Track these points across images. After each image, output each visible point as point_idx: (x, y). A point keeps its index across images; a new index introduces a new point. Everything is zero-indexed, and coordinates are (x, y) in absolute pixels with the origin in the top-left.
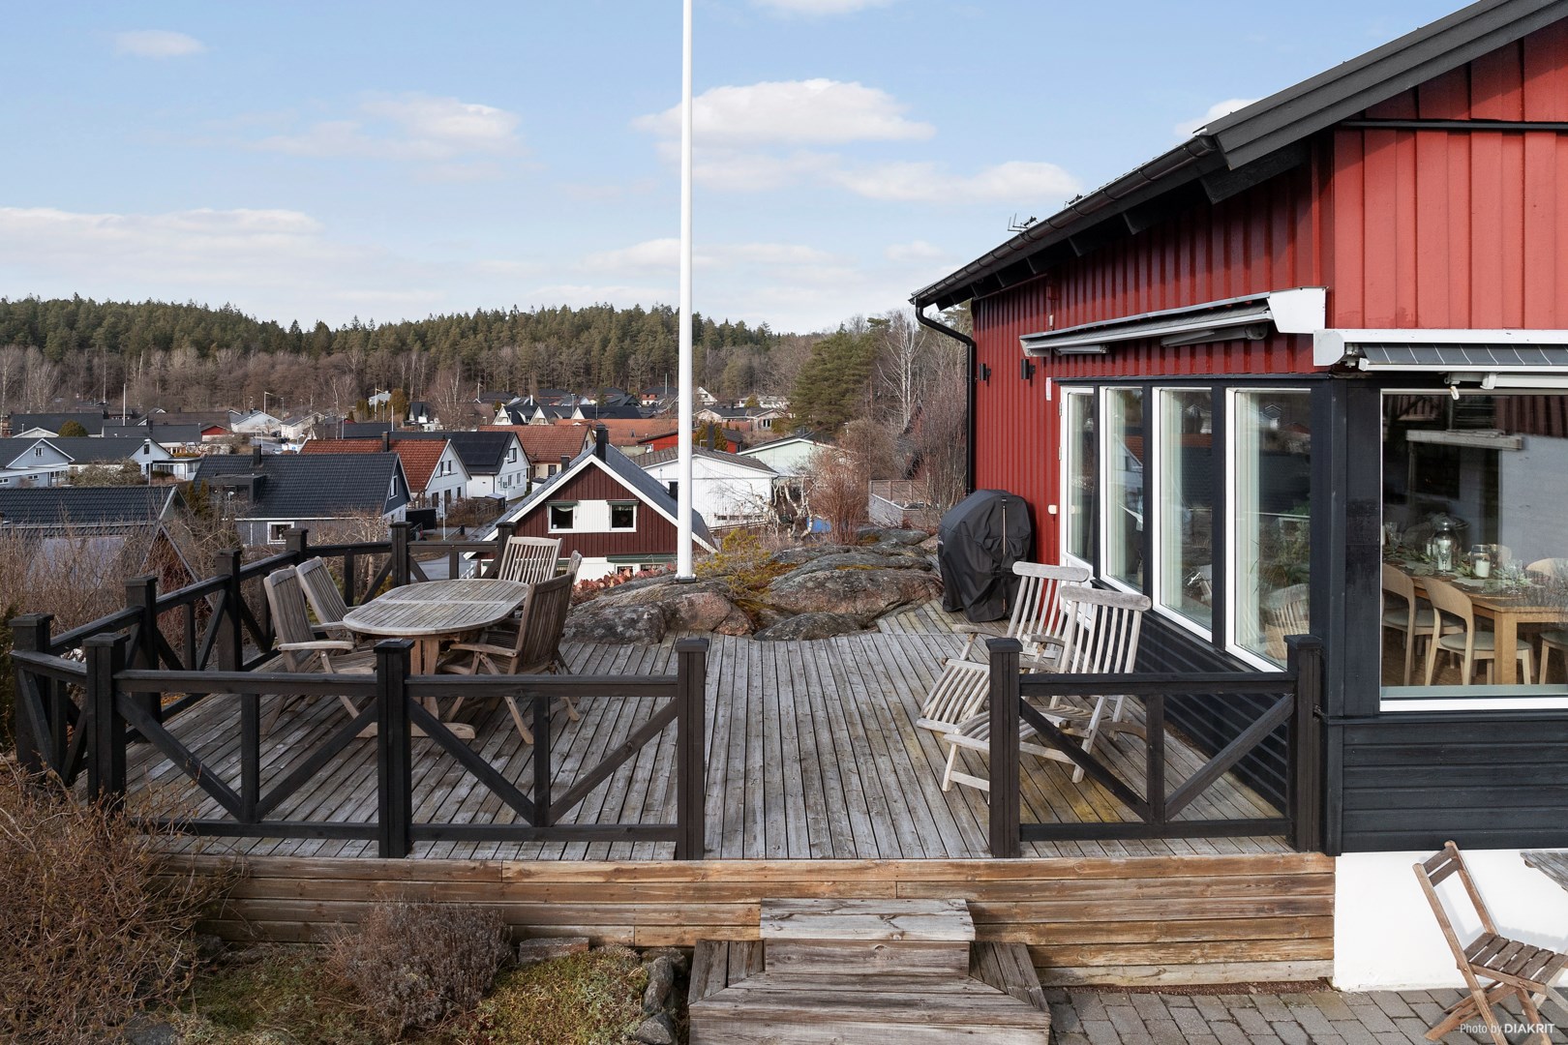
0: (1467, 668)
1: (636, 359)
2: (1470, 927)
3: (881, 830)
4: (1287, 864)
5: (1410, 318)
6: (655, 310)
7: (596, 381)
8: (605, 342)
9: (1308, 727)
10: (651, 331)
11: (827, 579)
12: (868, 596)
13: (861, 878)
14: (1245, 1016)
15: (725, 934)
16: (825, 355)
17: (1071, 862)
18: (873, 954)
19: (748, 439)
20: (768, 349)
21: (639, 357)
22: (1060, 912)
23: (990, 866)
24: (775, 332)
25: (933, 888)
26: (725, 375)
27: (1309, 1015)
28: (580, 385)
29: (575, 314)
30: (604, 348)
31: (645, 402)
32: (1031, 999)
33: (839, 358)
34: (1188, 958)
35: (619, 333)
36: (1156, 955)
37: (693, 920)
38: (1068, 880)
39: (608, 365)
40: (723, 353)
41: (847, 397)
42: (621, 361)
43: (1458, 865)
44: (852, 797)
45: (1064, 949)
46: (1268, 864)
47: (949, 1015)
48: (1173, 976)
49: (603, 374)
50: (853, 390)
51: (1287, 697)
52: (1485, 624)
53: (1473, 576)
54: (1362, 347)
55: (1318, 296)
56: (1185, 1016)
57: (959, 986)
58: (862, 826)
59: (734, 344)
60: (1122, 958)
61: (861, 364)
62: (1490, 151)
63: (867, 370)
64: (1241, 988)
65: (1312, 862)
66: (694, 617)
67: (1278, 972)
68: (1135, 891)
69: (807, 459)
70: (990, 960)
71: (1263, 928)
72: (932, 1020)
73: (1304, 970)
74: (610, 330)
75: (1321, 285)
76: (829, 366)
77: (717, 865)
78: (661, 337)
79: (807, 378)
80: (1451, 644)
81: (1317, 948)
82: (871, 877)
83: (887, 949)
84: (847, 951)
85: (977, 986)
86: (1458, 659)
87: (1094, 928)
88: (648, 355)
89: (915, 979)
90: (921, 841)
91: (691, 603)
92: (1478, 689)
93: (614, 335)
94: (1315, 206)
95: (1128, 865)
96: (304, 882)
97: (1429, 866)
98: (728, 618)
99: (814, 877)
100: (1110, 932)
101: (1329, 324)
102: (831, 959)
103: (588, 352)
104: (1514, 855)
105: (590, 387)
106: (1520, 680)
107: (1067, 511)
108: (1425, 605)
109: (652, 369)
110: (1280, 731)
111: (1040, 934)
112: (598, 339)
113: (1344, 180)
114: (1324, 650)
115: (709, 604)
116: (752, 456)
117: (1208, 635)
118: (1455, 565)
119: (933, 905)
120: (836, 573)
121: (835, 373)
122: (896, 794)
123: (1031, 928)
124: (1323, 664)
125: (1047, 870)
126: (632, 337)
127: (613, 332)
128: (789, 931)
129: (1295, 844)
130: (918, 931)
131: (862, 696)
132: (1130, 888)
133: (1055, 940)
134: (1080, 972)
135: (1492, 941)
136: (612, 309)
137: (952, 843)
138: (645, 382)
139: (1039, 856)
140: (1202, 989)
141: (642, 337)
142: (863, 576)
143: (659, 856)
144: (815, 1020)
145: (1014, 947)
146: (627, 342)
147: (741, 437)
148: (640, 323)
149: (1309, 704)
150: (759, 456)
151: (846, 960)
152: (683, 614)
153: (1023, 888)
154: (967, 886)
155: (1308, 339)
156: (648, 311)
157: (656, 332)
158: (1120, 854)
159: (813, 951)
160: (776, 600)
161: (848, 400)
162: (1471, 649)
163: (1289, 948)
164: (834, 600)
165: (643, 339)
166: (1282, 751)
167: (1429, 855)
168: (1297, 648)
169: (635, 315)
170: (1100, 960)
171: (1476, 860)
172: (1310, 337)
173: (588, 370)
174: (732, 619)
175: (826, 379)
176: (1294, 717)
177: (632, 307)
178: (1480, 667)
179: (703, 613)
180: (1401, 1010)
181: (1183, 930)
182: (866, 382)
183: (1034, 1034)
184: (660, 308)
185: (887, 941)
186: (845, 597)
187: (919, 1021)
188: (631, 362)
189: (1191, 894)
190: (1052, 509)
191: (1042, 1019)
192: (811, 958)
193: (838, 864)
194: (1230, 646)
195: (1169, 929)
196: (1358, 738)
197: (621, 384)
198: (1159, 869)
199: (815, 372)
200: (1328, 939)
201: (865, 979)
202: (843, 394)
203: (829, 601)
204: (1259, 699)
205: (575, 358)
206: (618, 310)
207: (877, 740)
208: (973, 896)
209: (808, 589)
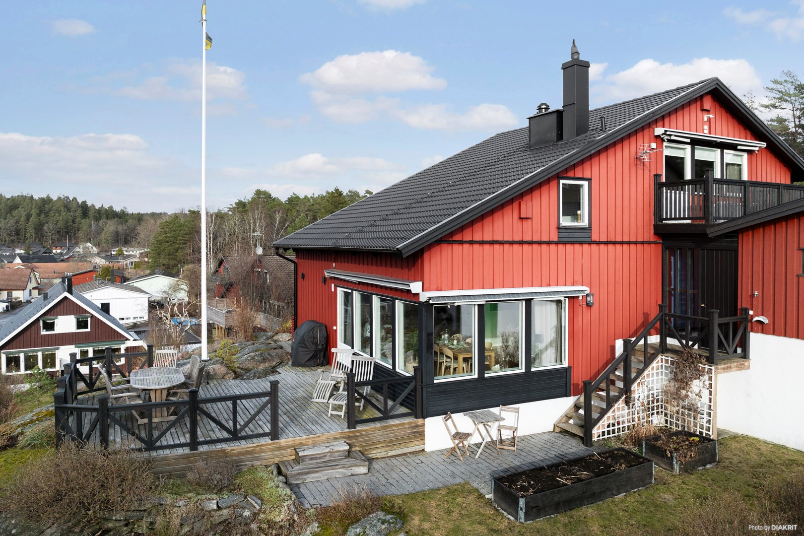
0: (452, 370)
1: (48, 226)
2: (453, 432)
3: (319, 428)
4: (415, 422)
5: (440, 288)
6: (59, 198)
7: (23, 238)
8: (28, 217)
9: (419, 388)
10: (57, 210)
11: (255, 356)
12: (269, 361)
13: (318, 439)
14: (408, 460)
15: (285, 459)
16: (167, 230)
17: (367, 428)
18: (326, 456)
19: (127, 275)
20: (127, 221)
21: (50, 225)
22: (365, 441)
23: (349, 432)
24: (130, 212)
25: (336, 439)
26: (103, 236)
27: (421, 457)
28: (13, 241)
29: (8, 199)
30: (28, 219)
31: (54, 251)
32: (363, 460)
33: (174, 231)
34: (394, 448)
35: (37, 211)
36: (387, 449)
37: (277, 456)
38: (367, 433)
39: (31, 230)
40: (101, 223)
41: (179, 251)
42: (39, 228)
43: (450, 417)
44: (306, 421)
45: (366, 450)
46: (410, 423)
47: (346, 466)
48: (391, 454)
49: (28, 235)
50: (182, 248)
51: (414, 381)
52: (456, 358)
53: (453, 345)
54: (430, 298)
55: (420, 283)
56: (395, 461)
57: (347, 460)
58: (314, 428)
59: (107, 218)
60: (379, 450)
61: (186, 234)
62: (457, 248)
63: (189, 238)
64: (406, 454)
65: (420, 421)
66: (215, 374)
67: (413, 449)
68: (382, 433)
69: (167, 287)
70: (351, 454)
71: (410, 439)
72: (343, 467)
73: (418, 448)
74: (31, 209)
75: (421, 281)
76: (169, 235)
77: (283, 440)
78: (63, 214)
79: (158, 241)
80: (448, 364)
81: (421, 442)
82: (321, 438)
83: (329, 454)
84: (320, 456)
85: (350, 459)
86: (450, 368)
87: (373, 444)
88: (56, 224)
89: (335, 460)
90: (331, 429)
91: (214, 369)
92: (454, 375)
93: (34, 212)
94: (420, 260)
95: (381, 427)
96: (169, 461)
97: (445, 418)
98: (227, 373)
99: (307, 440)
100: (377, 444)
101: (423, 291)
102: (316, 459)
103: (17, 222)
104: (462, 414)
105: (19, 242)
106: (464, 372)
107: (339, 328)
108: (442, 354)
109: (58, 232)
110: (412, 391)
111: (361, 447)
112: (24, 214)
113: (426, 255)
114: (422, 369)
115: (219, 369)
116: (131, 285)
117: (391, 367)
118: (449, 342)
119: (337, 443)
120: (257, 353)
121: (172, 239)
122: (317, 419)
123: (358, 446)
124: (422, 373)
125: (362, 431)
126: (45, 213)
127: (33, 210)
128: (306, 453)
129: (416, 417)
130: (336, 449)
131: (290, 395)
132: (381, 433)
133: (364, 448)
134: (370, 455)
135: (457, 433)
136: (32, 197)
137: (338, 428)
138: (54, 240)
139: (360, 427)
140: (397, 456)
141: (52, 214)
142: (266, 354)
143: (267, 440)
144: (316, 472)
145: (355, 451)
146: (43, 216)
147: (123, 274)
148: (50, 206)
149: (419, 383)
150: (136, 285)
151: (320, 458)
152: (211, 373)
153: (357, 436)
154: (344, 437)
155: (418, 294)
156: (55, 198)
157: (60, 211)
158: (378, 425)
159: (312, 458)
160: (238, 365)
161: (180, 254)
162: (453, 365)
163: (416, 443)
164: (258, 363)
165: (52, 215)
166: (412, 396)
167: (444, 416)
168: (415, 369)
169: (46, 201)
170: (375, 452)
171: (455, 416)
172: (419, 294)
173: (17, 232)
174: (228, 373)
175: (168, 242)
176: (416, 386)
177: (45, 196)
178: (455, 369)
179: (218, 372)
180: (440, 453)
181: (393, 442)
182: (188, 244)
183: (365, 467)
184: (62, 197)
185: (329, 452)
186: (262, 362)
187: (340, 468)
188: (45, 228)
189: (394, 433)
190: (335, 328)
191: (367, 463)
192: (311, 459)
193: (313, 436)
194: (397, 370)
195: (390, 442)
196: (430, 390)
197: (39, 241)
198: (387, 427)
199: (161, 238)
200: (423, 439)
201: (324, 462)
202: (177, 250)
203: (257, 364)
204: (406, 383)
205: (9, 225)
206: (36, 197)
207: (303, 406)
208: (345, 440)
209: (249, 360)
